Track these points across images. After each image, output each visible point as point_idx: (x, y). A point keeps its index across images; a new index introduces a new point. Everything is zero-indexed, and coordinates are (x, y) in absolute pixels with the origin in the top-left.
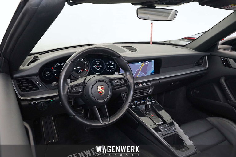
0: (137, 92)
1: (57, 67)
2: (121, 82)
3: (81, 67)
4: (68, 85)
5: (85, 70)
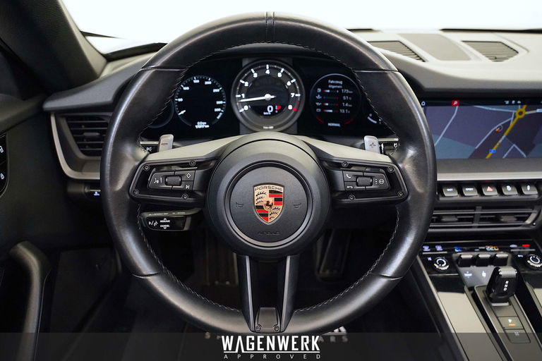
1: (187, 88)
2: (371, 184)
3: (273, 97)
4: (136, 160)
5: (290, 107)
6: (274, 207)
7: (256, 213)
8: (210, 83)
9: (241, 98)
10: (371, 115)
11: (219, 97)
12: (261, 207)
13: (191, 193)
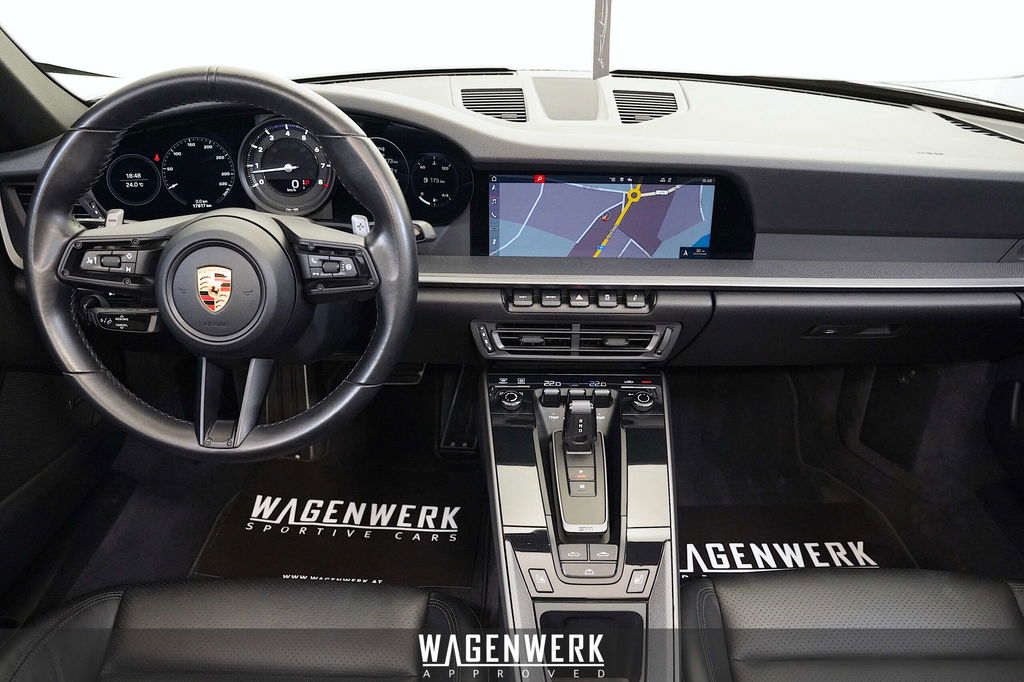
0: (570, 335)
1: (179, 154)
2: (339, 271)
3: (295, 167)
4: (66, 236)
5: (320, 182)
6: (220, 293)
7: (201, 300)
8: (211, 147)
9: (254, 168)
10: (422, 194)
11: (224, 166)
12: (206, 293)
13: (134, 278)
